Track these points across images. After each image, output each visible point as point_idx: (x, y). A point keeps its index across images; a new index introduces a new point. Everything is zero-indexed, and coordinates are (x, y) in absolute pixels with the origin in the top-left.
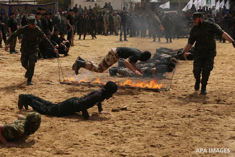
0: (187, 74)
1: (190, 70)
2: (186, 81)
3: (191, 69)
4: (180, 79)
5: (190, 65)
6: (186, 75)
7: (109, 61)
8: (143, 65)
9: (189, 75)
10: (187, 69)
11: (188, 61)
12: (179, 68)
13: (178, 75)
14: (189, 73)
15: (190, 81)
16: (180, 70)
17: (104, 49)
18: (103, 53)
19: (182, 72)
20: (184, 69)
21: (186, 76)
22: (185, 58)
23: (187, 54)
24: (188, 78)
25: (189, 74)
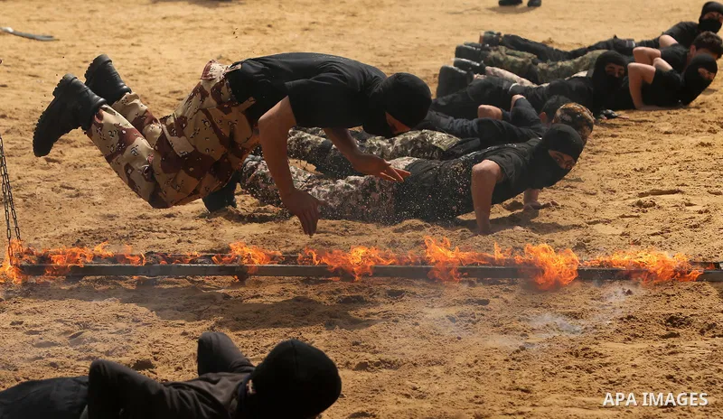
0: (647, 189)
1: (663, 169)
2: (639, 231)
3: (670, 161)
4: (608, 222)
5: (666, 139)
6: (642, 195)
7: (181, 134)
8: (384, 143)
9: (660, 200)
10: (644, 160)
11: (651, 115)
12: (596, 158)
13: (592, 201)
14: (658, 187)
15: (664, 232)
16: (603, 166)
17: (145, 50)
18: (141, 77)
19: (615, 184)
20: (627, 163)
21: (639, 204)
22: (634, 93)
23: (642, 73)
24: (652, 214)
25: (661, 193)
